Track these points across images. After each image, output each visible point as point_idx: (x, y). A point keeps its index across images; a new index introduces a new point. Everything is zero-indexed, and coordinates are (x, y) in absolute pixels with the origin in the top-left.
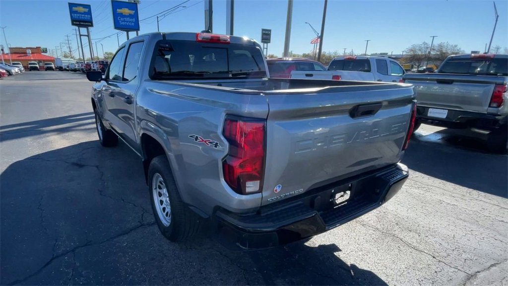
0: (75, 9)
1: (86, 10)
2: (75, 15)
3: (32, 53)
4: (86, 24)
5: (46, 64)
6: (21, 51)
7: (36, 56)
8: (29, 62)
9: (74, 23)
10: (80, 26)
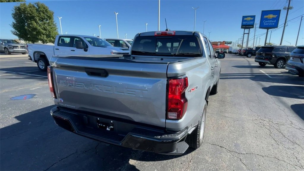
0: (245, 19)
1: (252, 19)
2: (245, 22)
3: (220, 44)
4: (250, 27)
5: (224, 50)
6: (216, 43)
7: (221, 46)
8: (217, 49)
9: (243, 27)
10: (245, 28)
